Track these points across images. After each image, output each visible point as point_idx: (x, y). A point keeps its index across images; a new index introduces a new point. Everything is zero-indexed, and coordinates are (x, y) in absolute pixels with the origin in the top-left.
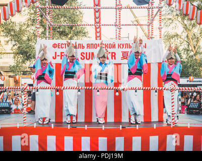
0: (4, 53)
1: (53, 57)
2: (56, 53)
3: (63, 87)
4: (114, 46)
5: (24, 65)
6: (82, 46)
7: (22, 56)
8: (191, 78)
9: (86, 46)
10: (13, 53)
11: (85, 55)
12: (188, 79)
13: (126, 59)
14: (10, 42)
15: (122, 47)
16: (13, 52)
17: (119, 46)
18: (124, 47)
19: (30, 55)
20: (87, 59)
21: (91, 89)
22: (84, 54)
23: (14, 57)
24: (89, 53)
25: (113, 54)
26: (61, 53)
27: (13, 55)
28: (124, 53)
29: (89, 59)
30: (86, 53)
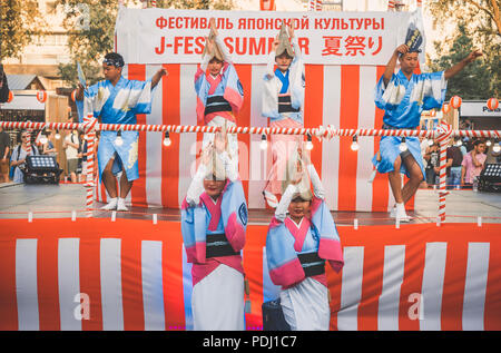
0: (47, 33)
1: (157, 49)
2: (163, 38)
3: (179, 127)
4: (305, 24)
5: (92, 63)
6: (228, 23)
7: (87, 41)
8: (493, 101)
9: (236, 24)
10: (68, 33)
11: (233, 44)
12: (486, 105)
13: (334, 53)
14: (59, 6)
15: (324, 26)
16: (65, 31)
17: (317, 23)
18: (331, 25)
19: (107, 38)
20: (238, 52)
21: (248, 132)
22: (231, 40)
23: (71, 44)
24: (245, 39)
25: (304, 43)
26: (177, 39)
27: (67, 37)
28: (328, 40)
29: (244, 52)
30: (238, 39)
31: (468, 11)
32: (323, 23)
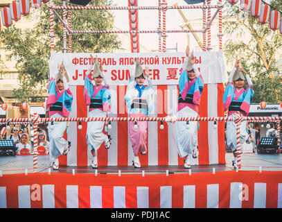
0: (6, 72)
1: (73, 77)
2: (77, 71)
3: (87, 119)
4: (157, 61)
5: (33, 88)
6: (113, 61)
7: (29, 76)
8: (263, 103)
9: (118, 62)
10: (18, 72)
11: (117, 74)
12: (259, 106)
13: (174, 78)
14: (13, 56)
15: (168, 62)
16: (17, 70)
17: (164, 61)
18: (171, 62)
19: (41, 74)
20: (120, 79)
22: (116, 72)
23: (20, 78)
24: (123, 71)
25: (156, 72)
26: (85, 71)
27: (17, 74)
28: (170, 70)
29: (123, 78)
30: (119, 71)
31: (246, 54)
32: (167, 60)
